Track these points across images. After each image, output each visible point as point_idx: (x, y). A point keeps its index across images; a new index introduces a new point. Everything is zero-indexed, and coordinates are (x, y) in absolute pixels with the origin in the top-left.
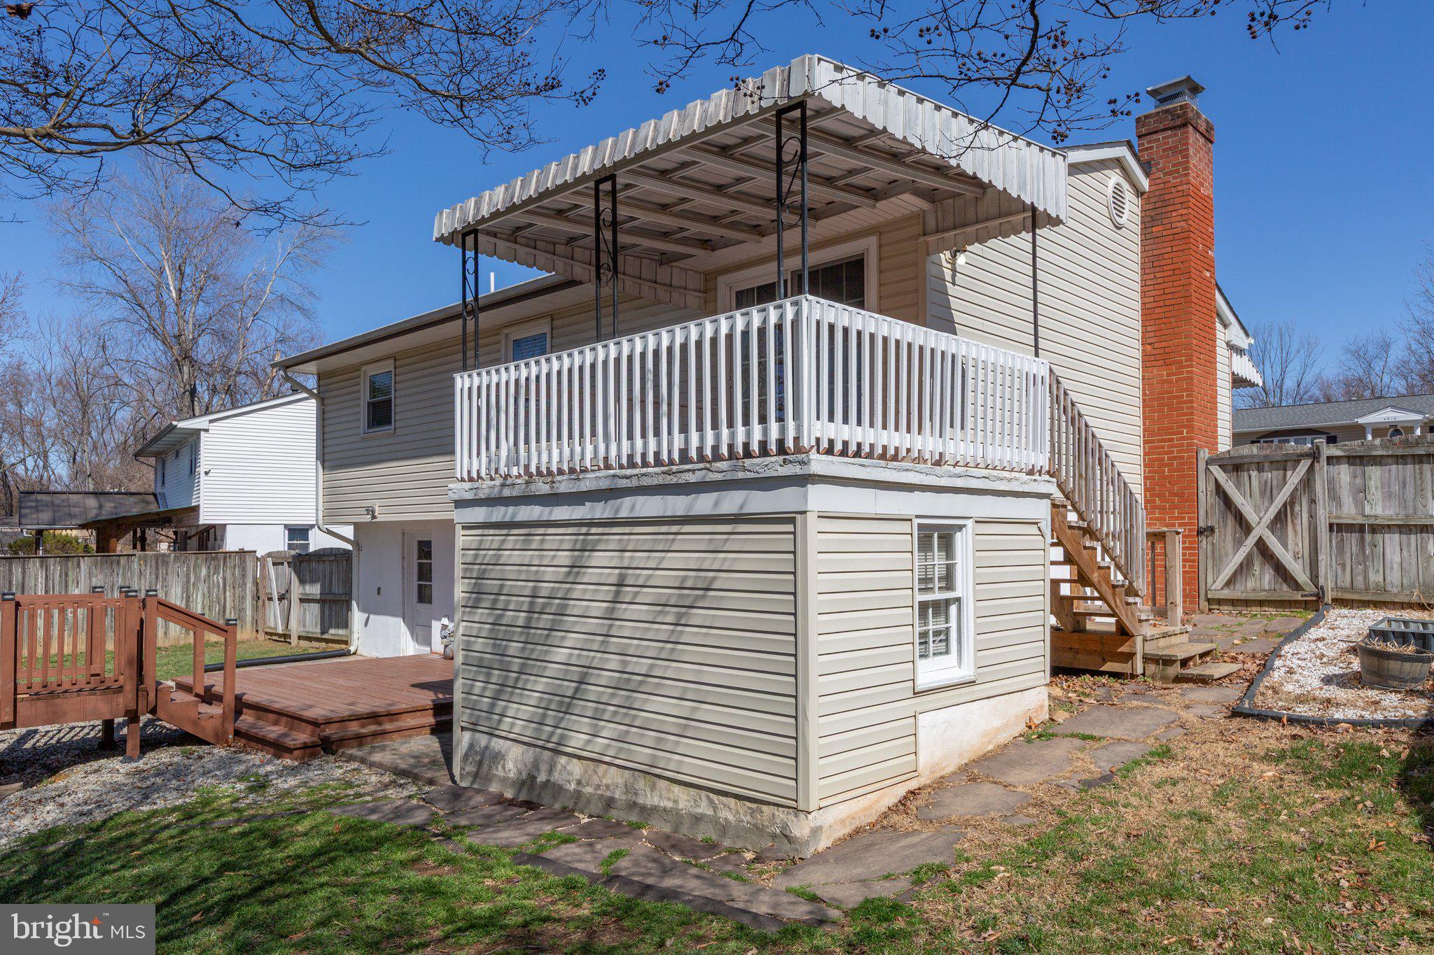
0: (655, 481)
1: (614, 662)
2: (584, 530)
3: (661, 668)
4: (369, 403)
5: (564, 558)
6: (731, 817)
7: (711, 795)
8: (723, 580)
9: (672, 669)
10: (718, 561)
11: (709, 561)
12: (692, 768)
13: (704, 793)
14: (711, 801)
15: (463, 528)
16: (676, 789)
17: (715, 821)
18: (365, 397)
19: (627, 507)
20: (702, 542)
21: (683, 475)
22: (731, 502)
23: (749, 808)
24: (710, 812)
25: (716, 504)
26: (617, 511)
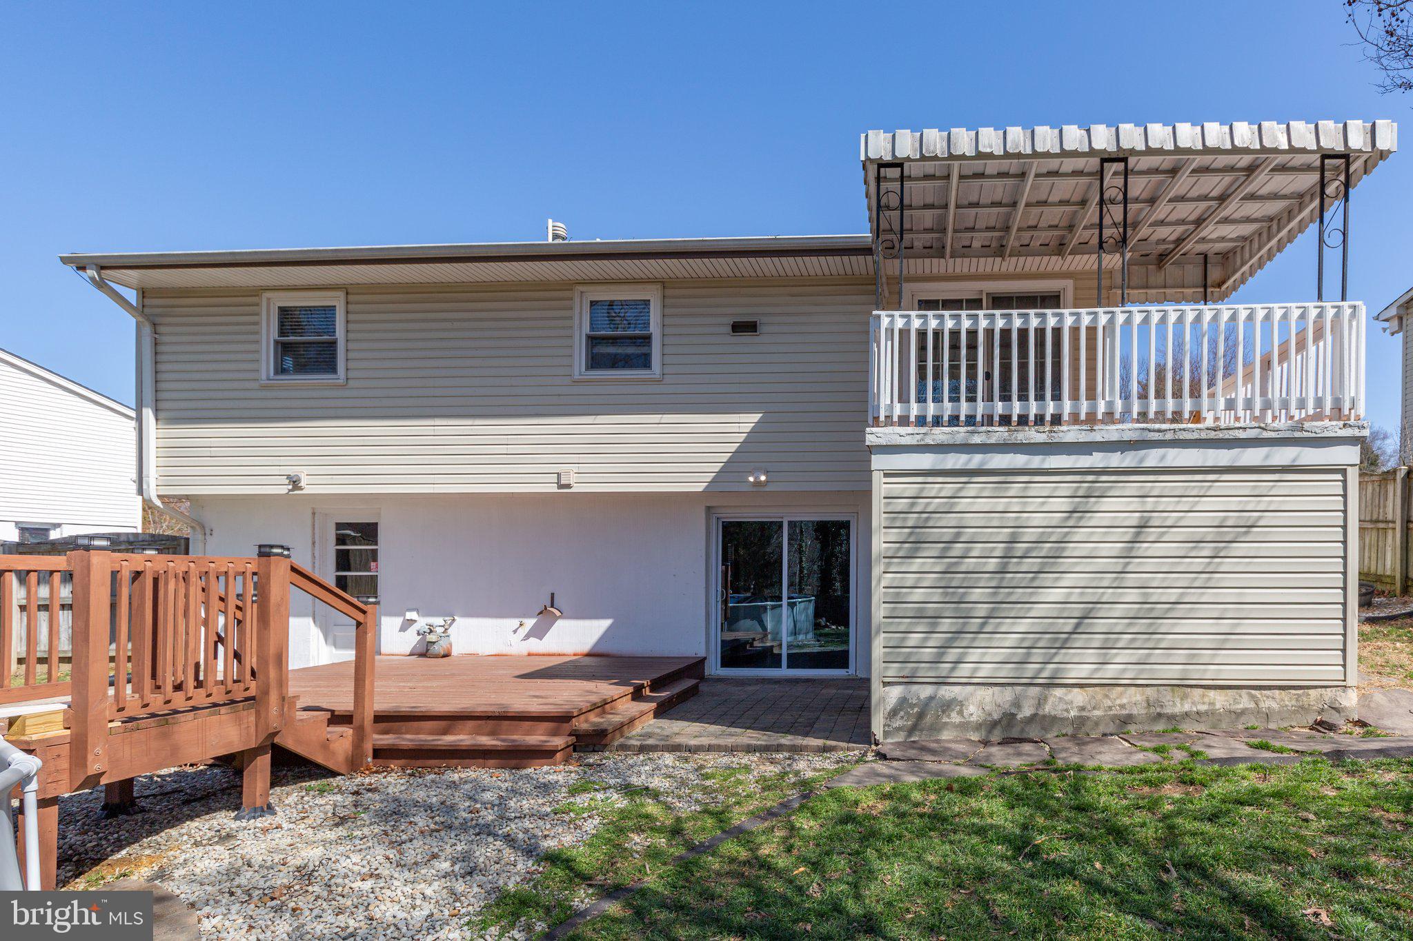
0: (1195, 436)
1: (1133, 595)
2: (1090, 478)
3: (1193, 595)
4: (276, 342)
5: (1063, 504)
6: (1275, 705)
7: (1253, 692)
8: (1268, 519)
9: (1209, 595)
10: (1264, 503)
11: (1252, 504)
12: (1230, 674)
13: (1244, 691)
14: (1253, 697)
15: (886, 475)
16: (1212, 693)
17: (1258, 712)
18: (270, 331)
19: (1152, 458)
20: (1246, 488)
21: (1231, 432)
22: (1284, 456)
23: (1295, 695)
24: (1252, 705)
25: (1267, 457)
26: (1142, 460)
